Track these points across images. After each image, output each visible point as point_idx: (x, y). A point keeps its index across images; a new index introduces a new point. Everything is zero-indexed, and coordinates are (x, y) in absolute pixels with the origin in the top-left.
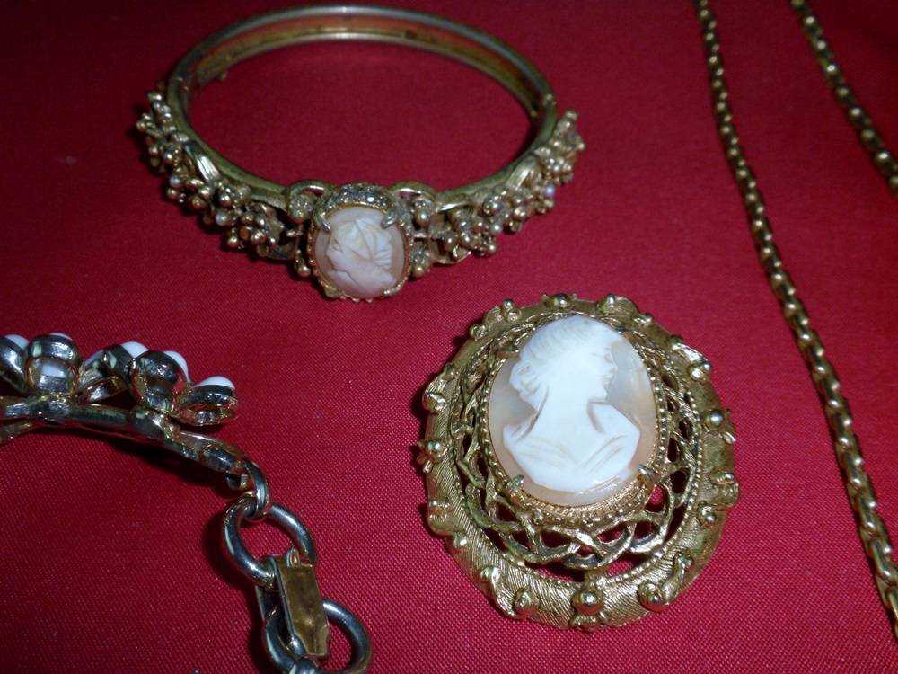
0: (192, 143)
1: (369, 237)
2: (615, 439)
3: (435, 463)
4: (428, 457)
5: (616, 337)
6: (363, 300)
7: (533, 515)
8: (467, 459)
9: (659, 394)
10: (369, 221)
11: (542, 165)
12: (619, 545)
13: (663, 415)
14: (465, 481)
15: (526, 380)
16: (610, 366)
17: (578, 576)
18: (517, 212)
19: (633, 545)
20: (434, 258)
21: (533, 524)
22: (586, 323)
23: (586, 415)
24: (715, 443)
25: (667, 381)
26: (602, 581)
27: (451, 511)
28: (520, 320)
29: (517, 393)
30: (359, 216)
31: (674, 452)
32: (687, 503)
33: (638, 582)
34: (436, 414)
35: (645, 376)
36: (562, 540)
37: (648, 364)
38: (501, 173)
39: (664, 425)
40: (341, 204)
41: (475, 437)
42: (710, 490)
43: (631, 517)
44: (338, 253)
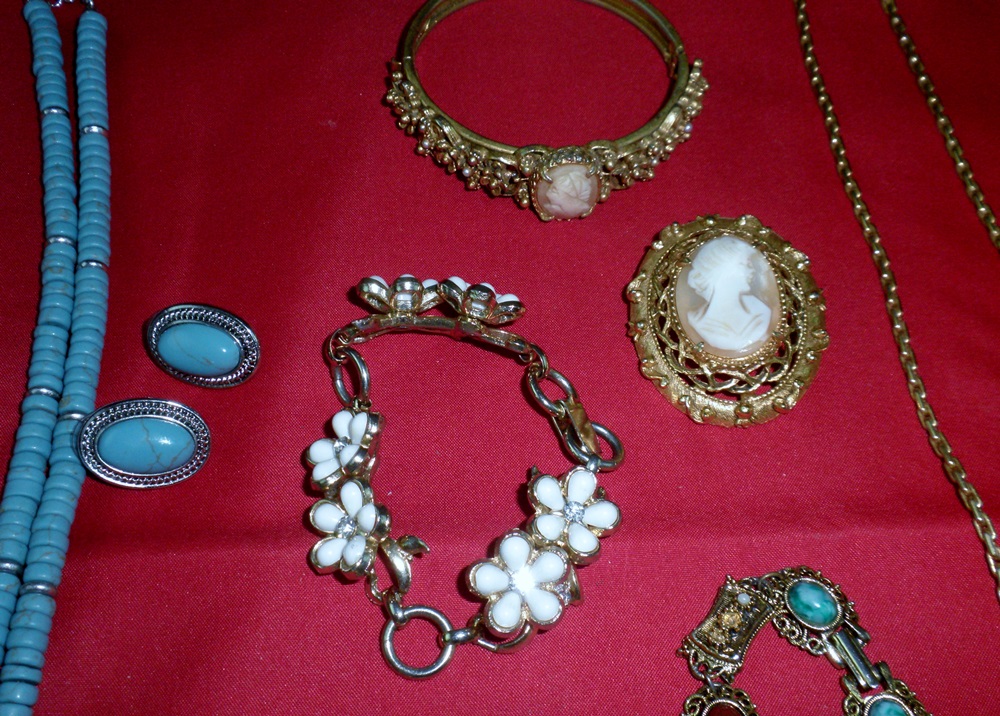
0: (438, 117)
1: (577, 184)
2: (757, 316)
3: (641, 335)
4: (637, 331)
5: (753, 249)
6: (564, 220)
7: (711, 365)
8: (664, 332)
9: (780, 284)
10: (578, 173)
11: (683, 111)
12: (761, 377)
13: (784, 298)
14: (663, 346)
15: (699, 281)
16: (751, 271)
17: (738, 397)
18: (667, 147)
19: (769, 378)
20: (613, 187)
21: (710, 370)
22: (733, 242)
23: (738, 303)
24: (814, 311)
25: (784, 275)
26: (752, 399)
27: (656, 364)
28: (684, 236)
29: (693, 290)
30: (572, 171)
31: (790, 320)
32: (799, 350)
33: (772, 398)
34: (637, 303)
35: (772, 273)
36: (727, 378)
37: (773, 265)
38: (656, 120)
39: (784, 304)
40: (560, 164)
41: (668, 319)
42: (811, 341)
43: (768, 361)
44: (555, 195)
